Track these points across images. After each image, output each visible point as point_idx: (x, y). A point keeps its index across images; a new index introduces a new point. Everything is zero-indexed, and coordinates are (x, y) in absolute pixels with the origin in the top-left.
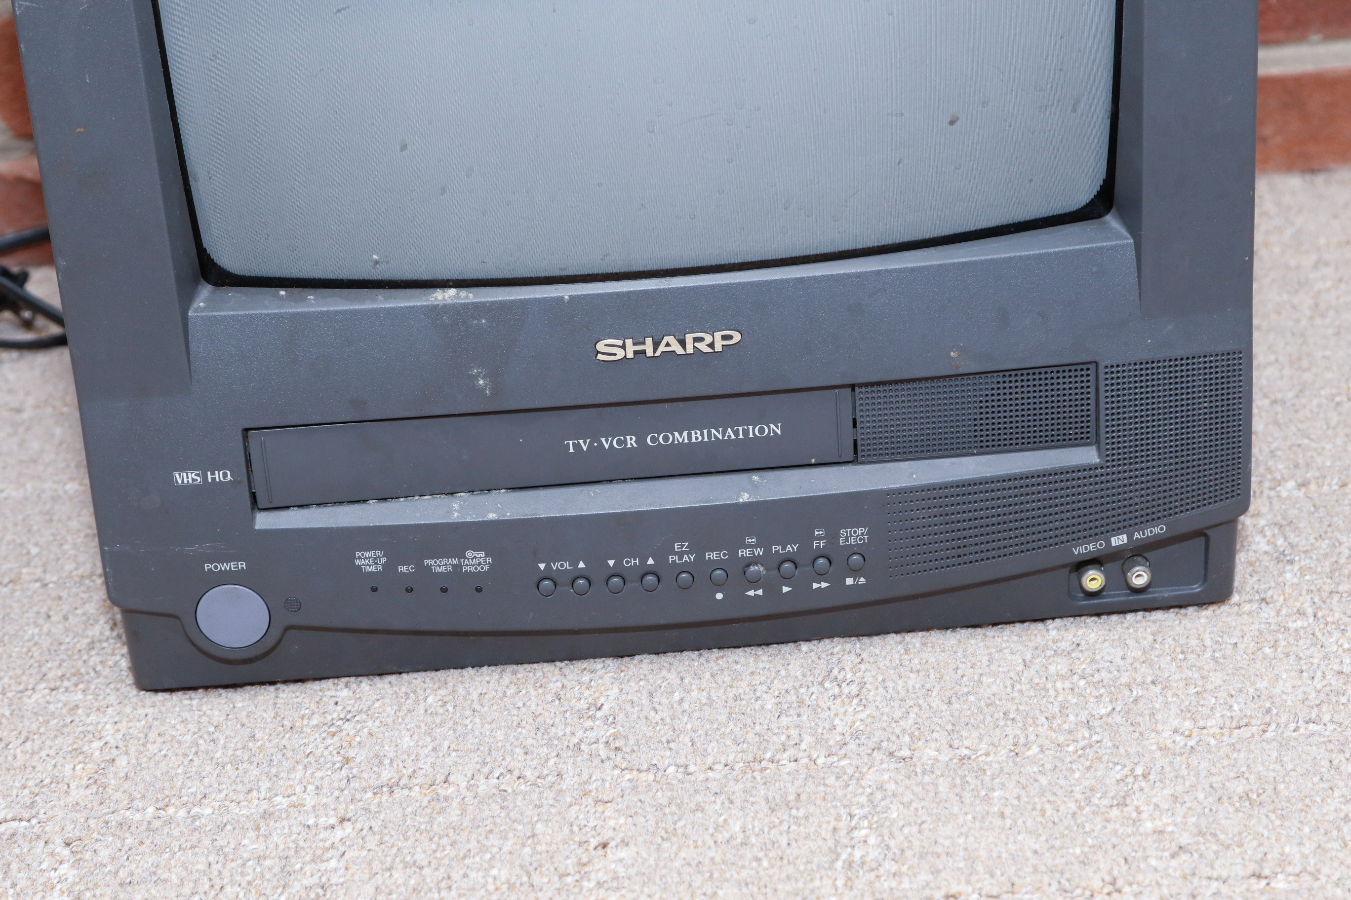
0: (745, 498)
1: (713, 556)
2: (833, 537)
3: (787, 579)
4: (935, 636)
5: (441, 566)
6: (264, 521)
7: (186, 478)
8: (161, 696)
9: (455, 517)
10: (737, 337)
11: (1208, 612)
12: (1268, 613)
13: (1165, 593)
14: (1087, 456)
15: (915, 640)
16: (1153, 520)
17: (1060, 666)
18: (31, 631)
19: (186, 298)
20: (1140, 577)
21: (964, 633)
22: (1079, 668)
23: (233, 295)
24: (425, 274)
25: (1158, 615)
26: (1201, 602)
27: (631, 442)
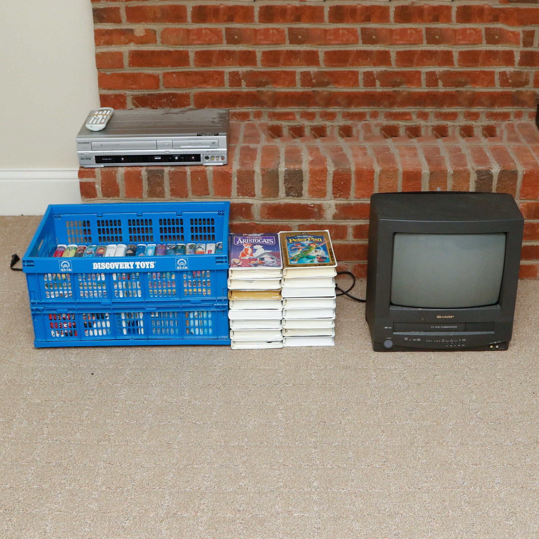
0: (452, 335)
1: (447, 341)
2: (461, 340)
3: (455, 345)
4: (472, 352)
5: (414, 340)
6: (394, 333)
7: (386, 328)
8: (377, 352)
9: (417, 334)
10: (453, 317)
11: (505, 351)
12: (512, 352)
13: (500, 349)
14: (493, 333)
15: (469, 352)
16: (500, 340)
17: (487, 357)
18: (357, 342)
19: (389, 307)
20: (497, 347)
21: (475, 352)
22: (490, 358)
23: (394, 307)
24: (417, 306)
25: (499, 351)
26: (504, 350)
27: (439, 327)
